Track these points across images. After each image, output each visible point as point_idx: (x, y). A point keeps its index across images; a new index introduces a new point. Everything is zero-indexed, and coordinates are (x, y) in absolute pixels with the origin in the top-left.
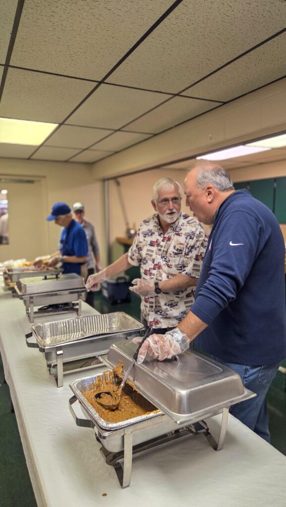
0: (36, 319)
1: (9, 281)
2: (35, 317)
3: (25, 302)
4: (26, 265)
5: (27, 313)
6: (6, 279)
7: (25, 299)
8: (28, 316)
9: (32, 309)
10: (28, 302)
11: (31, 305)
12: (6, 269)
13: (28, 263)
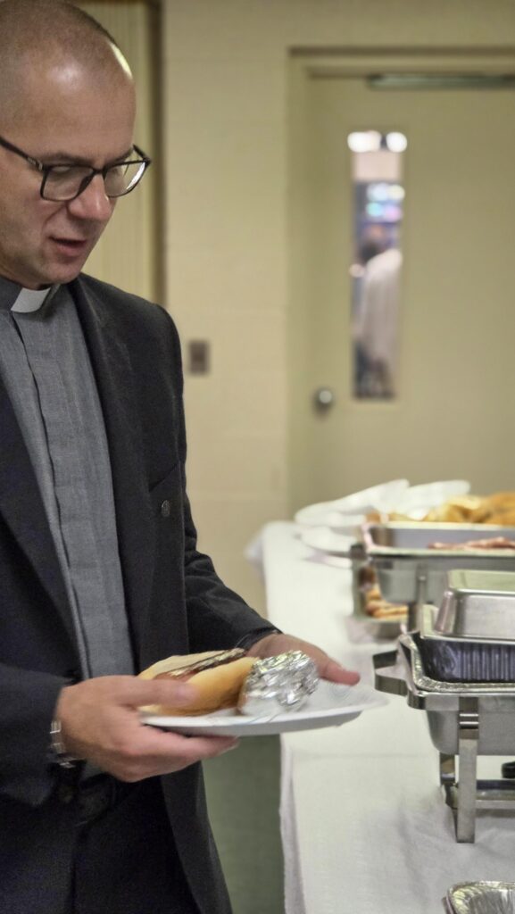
0: (489, 820)
1: (376, 590)
2: (482, 813)
3: (435, 722)
4: (466, 514)
5: (447, 783)
6: (362, 578)
7: (437, 708)
8: (451, 801)
9: (471, 767)
10: (450, 726)
11: (468, 745)
12: (366, 526)
13: (474, 504)
